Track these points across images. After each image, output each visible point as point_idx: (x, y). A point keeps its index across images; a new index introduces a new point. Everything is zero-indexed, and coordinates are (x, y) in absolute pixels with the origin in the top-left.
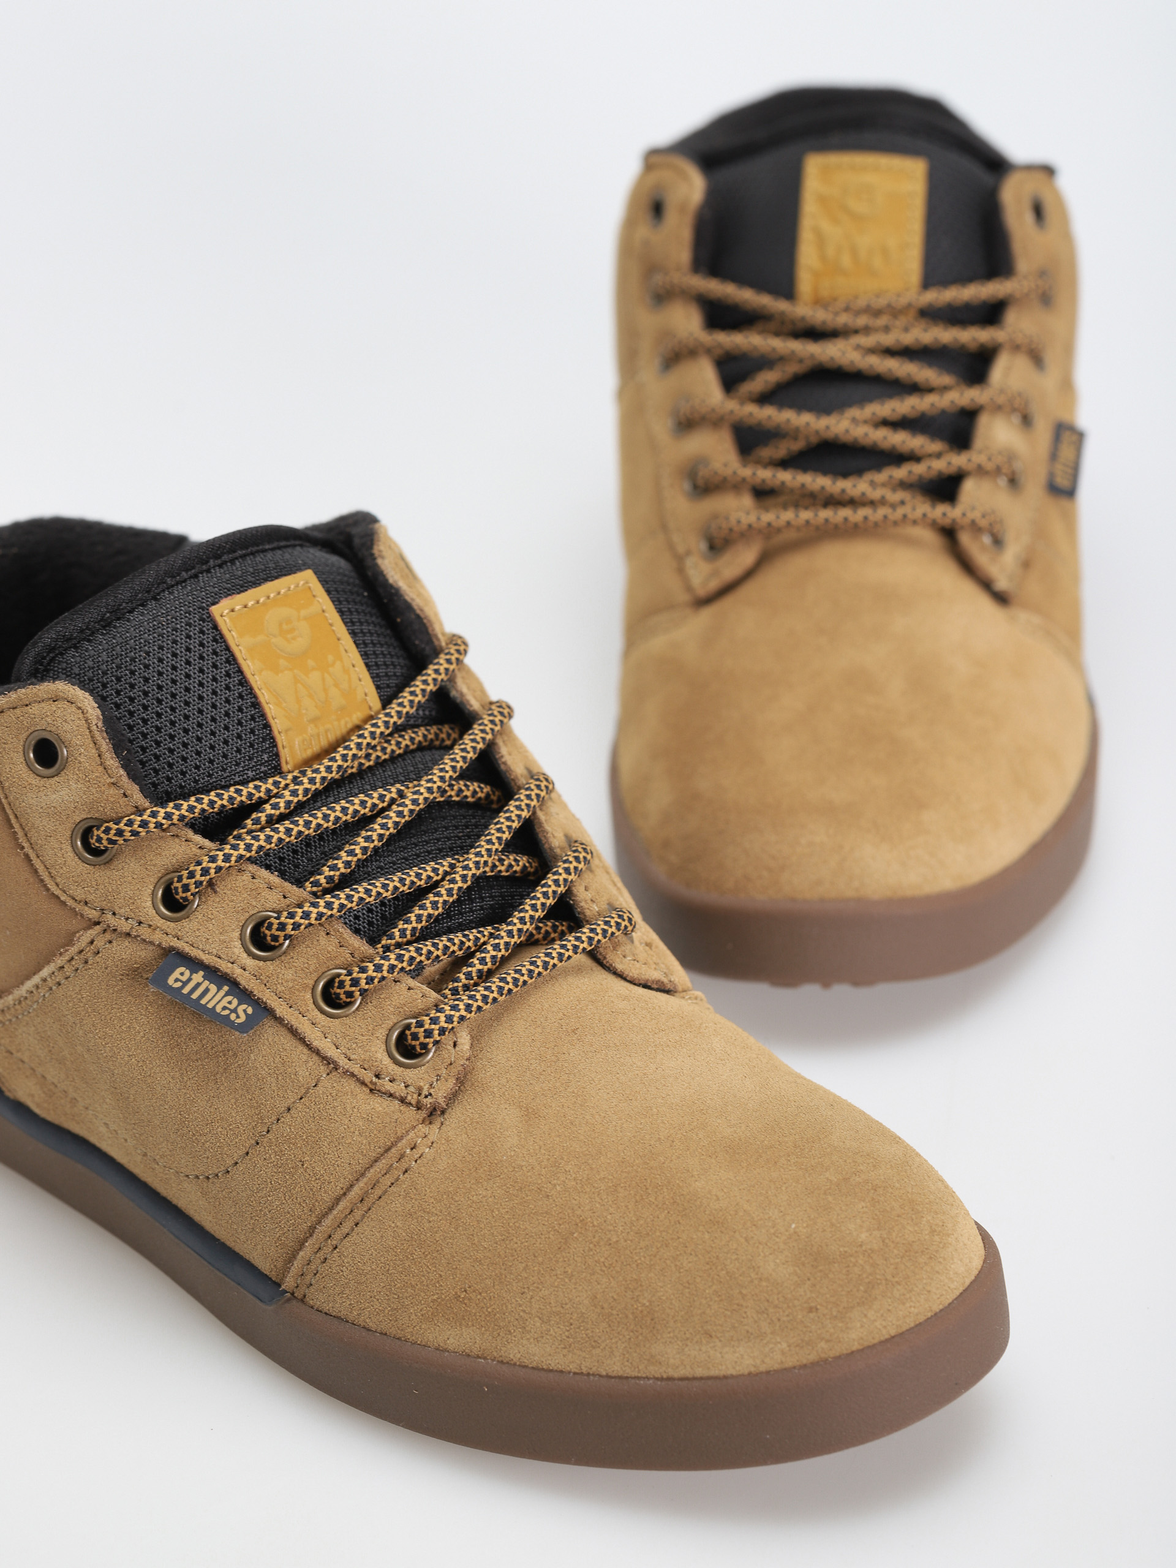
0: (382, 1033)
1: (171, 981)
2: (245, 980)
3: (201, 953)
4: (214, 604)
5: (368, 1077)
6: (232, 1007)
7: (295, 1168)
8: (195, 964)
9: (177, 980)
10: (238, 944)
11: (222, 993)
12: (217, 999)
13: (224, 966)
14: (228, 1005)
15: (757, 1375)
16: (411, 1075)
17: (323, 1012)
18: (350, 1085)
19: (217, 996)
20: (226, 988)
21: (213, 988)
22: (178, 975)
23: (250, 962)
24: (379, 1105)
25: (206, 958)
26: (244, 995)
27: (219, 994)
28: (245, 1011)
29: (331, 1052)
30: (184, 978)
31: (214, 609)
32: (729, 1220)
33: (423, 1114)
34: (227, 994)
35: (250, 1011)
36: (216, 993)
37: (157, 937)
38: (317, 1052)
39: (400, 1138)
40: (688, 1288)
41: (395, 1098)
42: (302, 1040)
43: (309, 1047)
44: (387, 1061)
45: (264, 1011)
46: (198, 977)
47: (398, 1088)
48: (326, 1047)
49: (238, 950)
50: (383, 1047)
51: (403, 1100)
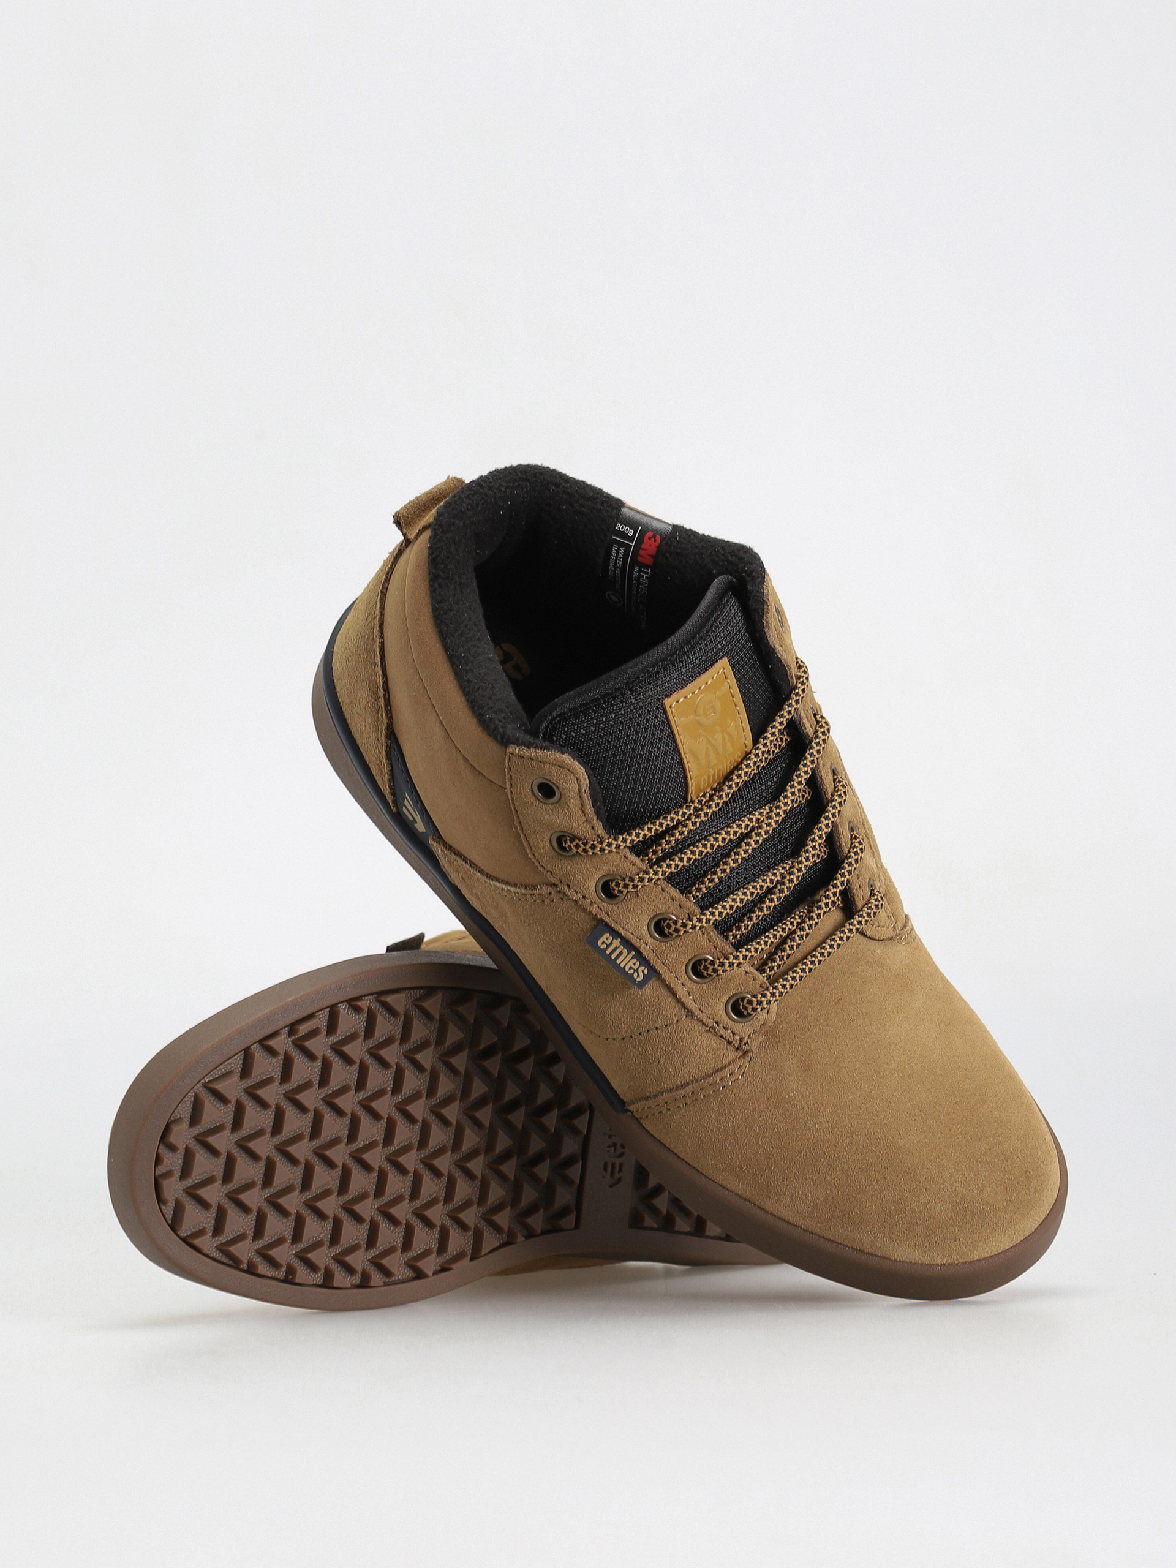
0: (724, 999)
1: (600, 943)
2: (645, 951)
3: (621, 929)
4: (667, 696)
5: (710, 1022)
6: (635, 967)
7: (654, 1061)
8: (616, 934)
9: (603, 943)
10: (646, 928)
11: (631, 956)
12: (627, 962)
13: (634, 940)
14: (633, 966)
15: (914, 1264)
16: (737, 1027)
17: (690, 978)
18: (698, 1027)
19: (627, 959)
20: (633, 953)
21: (625, 952)
22: (605, 938)
23: (650, 940)
24: (716, 1043)
25: (623, 933)
26: (644, 961)
27: (628, 957)
28: (643, 972)
29: (691, 1006)
30: (608, 942)
31: (667, 702)
32: (918, 1174)
33: (740, 1053)
34: (633, 958)
35: (646, 972)
36: (627, 956)
37: (594, 910)
38: (683, 1004)
39: (725, 1067)
40: (886, 1211)
41: (725, 1039)
42: (674, 994)
43: (678, 1001)
44: (724, 1015)
45: (654, 972)
46: (617, 942)
47: (727, 1034)
48: (688, 1001)
49: (645, 932)
50: (724, 1007)
51: (729, 1043)
